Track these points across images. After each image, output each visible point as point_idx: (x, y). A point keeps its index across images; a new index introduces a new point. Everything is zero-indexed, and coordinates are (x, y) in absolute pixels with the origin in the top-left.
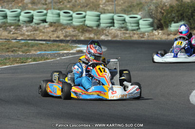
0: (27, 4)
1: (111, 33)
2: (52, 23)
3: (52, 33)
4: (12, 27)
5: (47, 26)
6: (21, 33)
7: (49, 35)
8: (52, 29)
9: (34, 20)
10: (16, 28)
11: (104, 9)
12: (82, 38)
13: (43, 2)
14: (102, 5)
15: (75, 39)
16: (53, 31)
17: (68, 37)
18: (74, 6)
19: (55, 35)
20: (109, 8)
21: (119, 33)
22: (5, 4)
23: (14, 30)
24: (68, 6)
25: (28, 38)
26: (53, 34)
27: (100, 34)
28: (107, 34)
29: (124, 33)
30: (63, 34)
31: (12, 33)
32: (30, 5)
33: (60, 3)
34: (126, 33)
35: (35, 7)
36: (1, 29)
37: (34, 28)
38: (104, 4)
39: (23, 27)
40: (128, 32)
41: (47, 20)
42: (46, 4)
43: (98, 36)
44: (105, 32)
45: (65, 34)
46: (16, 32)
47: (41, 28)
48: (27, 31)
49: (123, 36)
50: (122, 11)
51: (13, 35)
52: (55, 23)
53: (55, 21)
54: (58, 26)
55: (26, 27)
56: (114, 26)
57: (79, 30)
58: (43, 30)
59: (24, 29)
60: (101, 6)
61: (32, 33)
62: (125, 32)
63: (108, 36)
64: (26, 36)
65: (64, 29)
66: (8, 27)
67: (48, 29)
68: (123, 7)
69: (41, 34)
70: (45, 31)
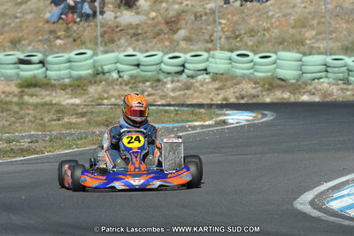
0: (178, 42)
1: (320, 90)
2: (216, 74)
3: (216, 92)
4: (148, 84)
5: (207, 80)
6: (161, 94)
7: (210, 96)
8: (217, 85)
9: (186, 71)
10: (155, 85)
11: (312, 47)
12: (268, 100)
13: (207, 37)
14: (310, 40)
15: (254, 101)
16: (217, 89)
17: (243, 98)
18: (260, 43)
19: (221, 96)
20: (321, 45)
21: (334, 89)
22: (140, 42)
23: (150, 89)
24: (250, 43)
25: (173, 103)
26: (218, 94)
27: (300, 92)
28: (313, 91)
29: (342, 89)
30: (234, 92)
31: (146, 93)
32: (183, 44)
33: (236, 38)
34: (347, 90)
35: (191, 47)
36: (127, 88)
37: (185, 84)
38: (313, 38)
39: (166, 83)
40: (350, 87)
41: (209, 70)
42: (212, 41)
43: (297, 96)
44: (309, 88)
45: (237, 95)
46: (154, 92)
47: (197, 84)
48: (173, 90)
49: (342, 94)
50: (342, 49)
51: (147, 98)
52: (222, 74)
53: (221, 72)
54: (226, 80)
55: (172, 82)
56: (326, 77)
57: (263, 86)
58: (201, 88)
59: (169, 86)
60: (308, 42)
61: (181, 92)
62: (345, 86)
63: (314, 94)
64: (169, 99)
65: (238, 84)
66: (141, 84)
67: (210, 86)
68: (346, 43)
69: (196, 95)
70: (204, 89)
